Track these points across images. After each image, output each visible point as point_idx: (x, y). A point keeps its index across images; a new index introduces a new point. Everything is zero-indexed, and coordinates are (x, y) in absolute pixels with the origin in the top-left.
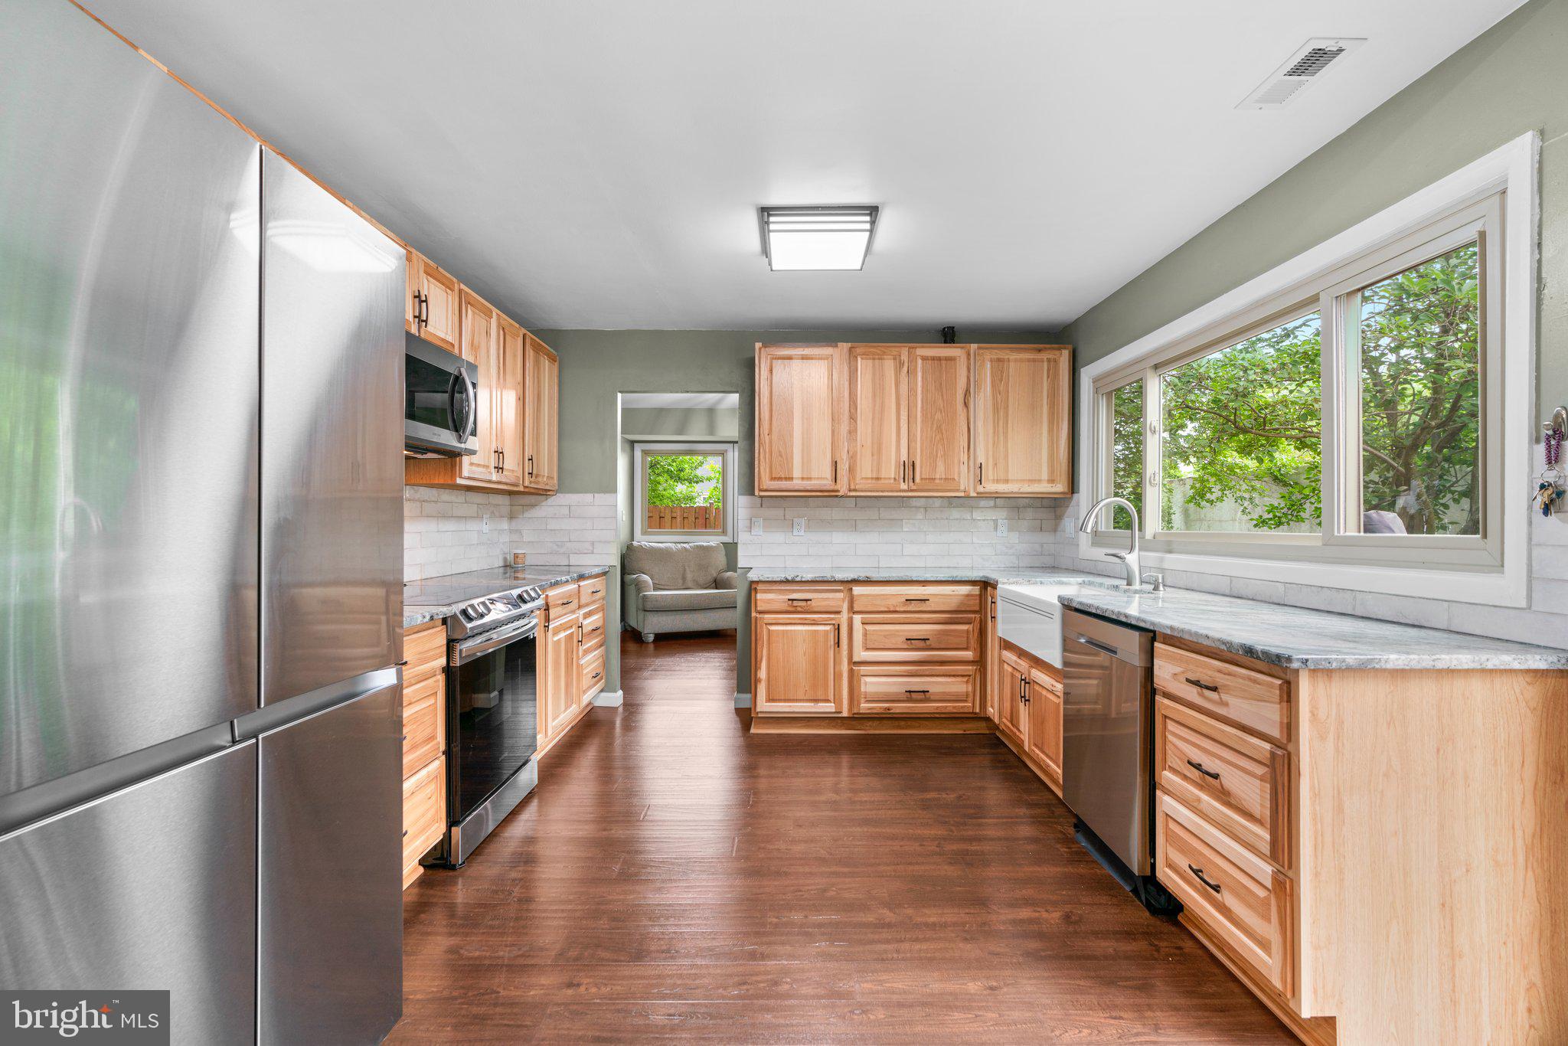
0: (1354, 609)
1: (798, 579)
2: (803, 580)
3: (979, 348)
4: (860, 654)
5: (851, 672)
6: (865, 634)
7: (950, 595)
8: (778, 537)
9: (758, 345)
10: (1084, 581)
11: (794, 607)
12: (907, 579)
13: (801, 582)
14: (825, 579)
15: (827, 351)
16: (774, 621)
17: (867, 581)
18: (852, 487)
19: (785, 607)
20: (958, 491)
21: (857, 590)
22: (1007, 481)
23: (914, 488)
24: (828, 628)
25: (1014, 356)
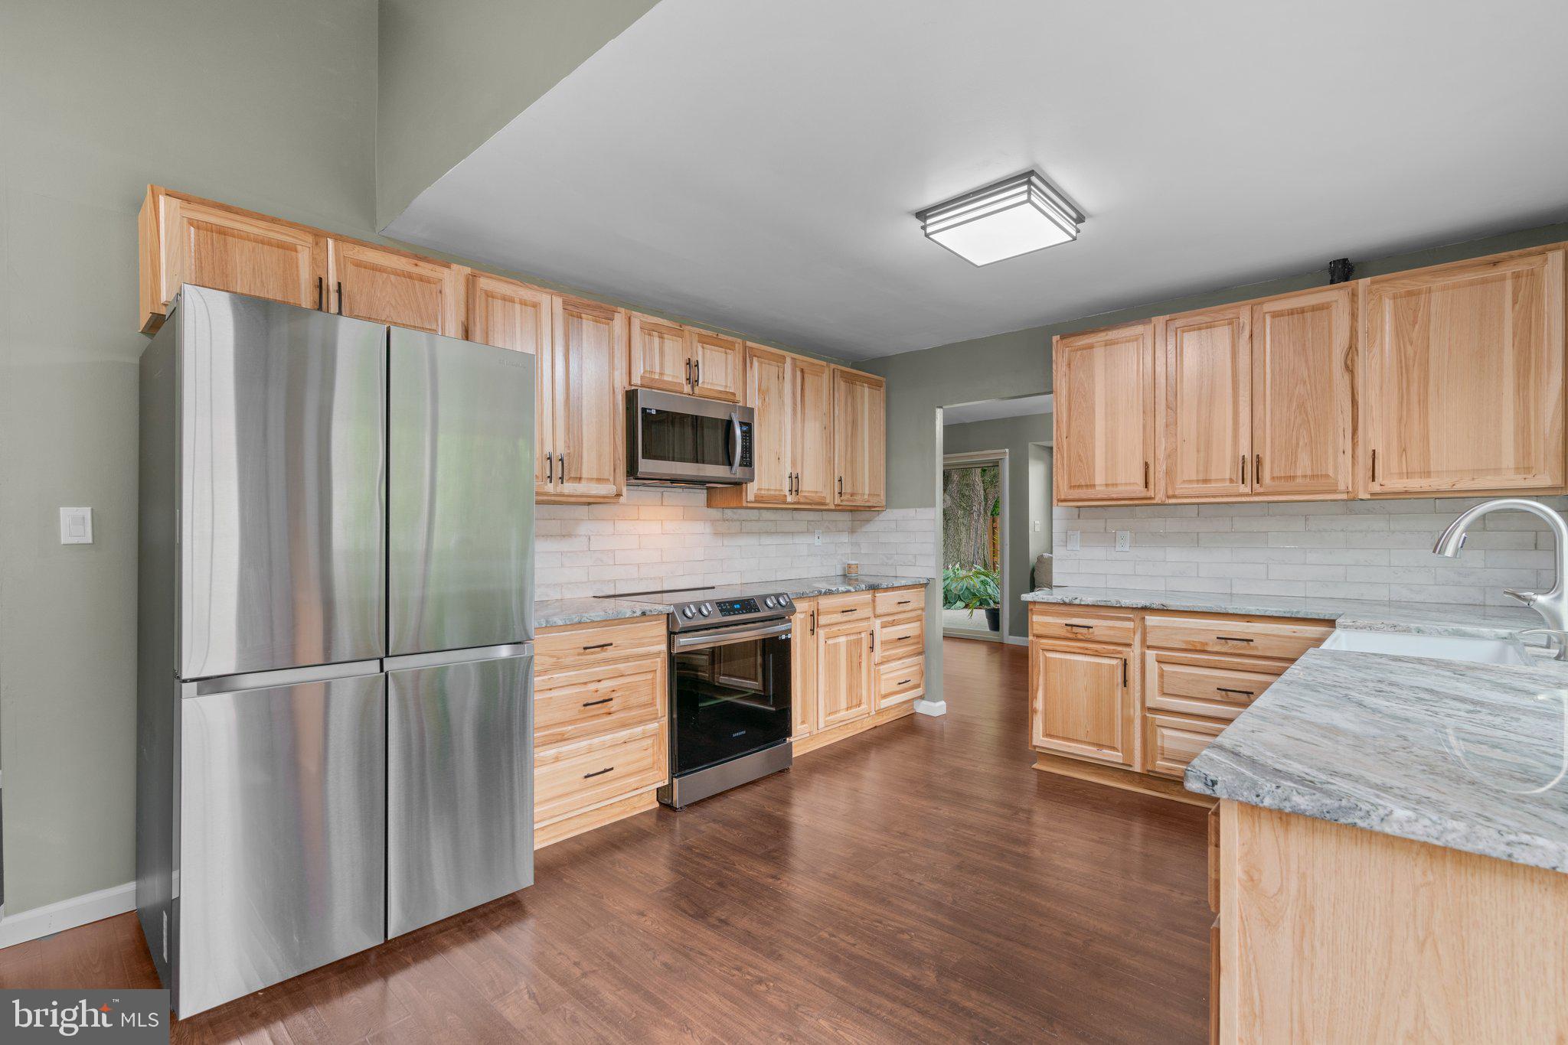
1: (1077, 602)
2: (1083, 603)
3: (1373, 283)
4: (1155, 699)
5: (1144, 719)
6: (1162, 675)
7: (1290, 637)
8: (1099, 553)
9: (1055, 338)
11: (1076, 636)
12: (1219, 610)
13: (1080, 605)
14: (1109, 604)
15: (1138, 329)
16: (1051, 648)
17: (1163, 610)
18: (1170, 493)
19: (1063, 632)
20: (1335, 492)
21: (1152, 620)
22: (1427, 474)
23: (1261, 490)
24: (1114, 662)
25: (1440, 282)
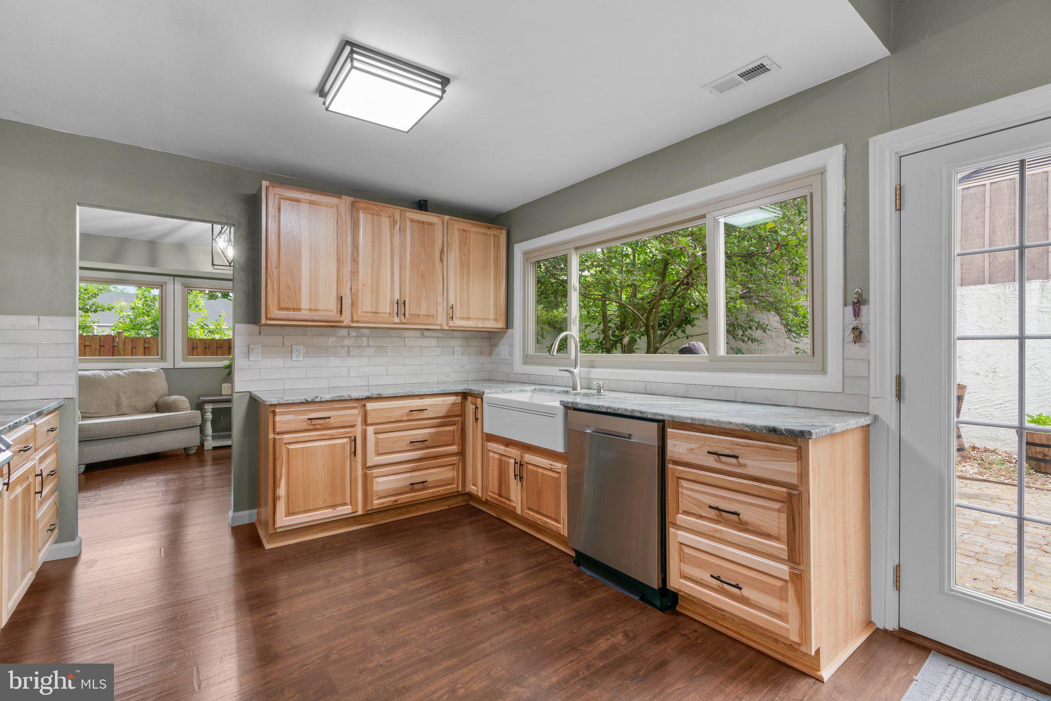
0: (735, 398)
1: (318, 400)
2: (322, 400)
3: (450, 219)
4: (373, 460)
5: (365, 476)
6: (377, 443)
7: (442, 405)
8: (278, 362)
9: (265, 183)
10: (535, 389)
11: (314, 425)
12: (410, 394)
13: (321, 402)
14: (343, 398)
15: (334, 200)
16: (294, 441)
17: (379, 398)
18: (355, 319)
19: (304, 426)
20: (436, 324)
21: (370, 406)
23: (405, 321)
24: (345, 440)
25: (473, 229)
